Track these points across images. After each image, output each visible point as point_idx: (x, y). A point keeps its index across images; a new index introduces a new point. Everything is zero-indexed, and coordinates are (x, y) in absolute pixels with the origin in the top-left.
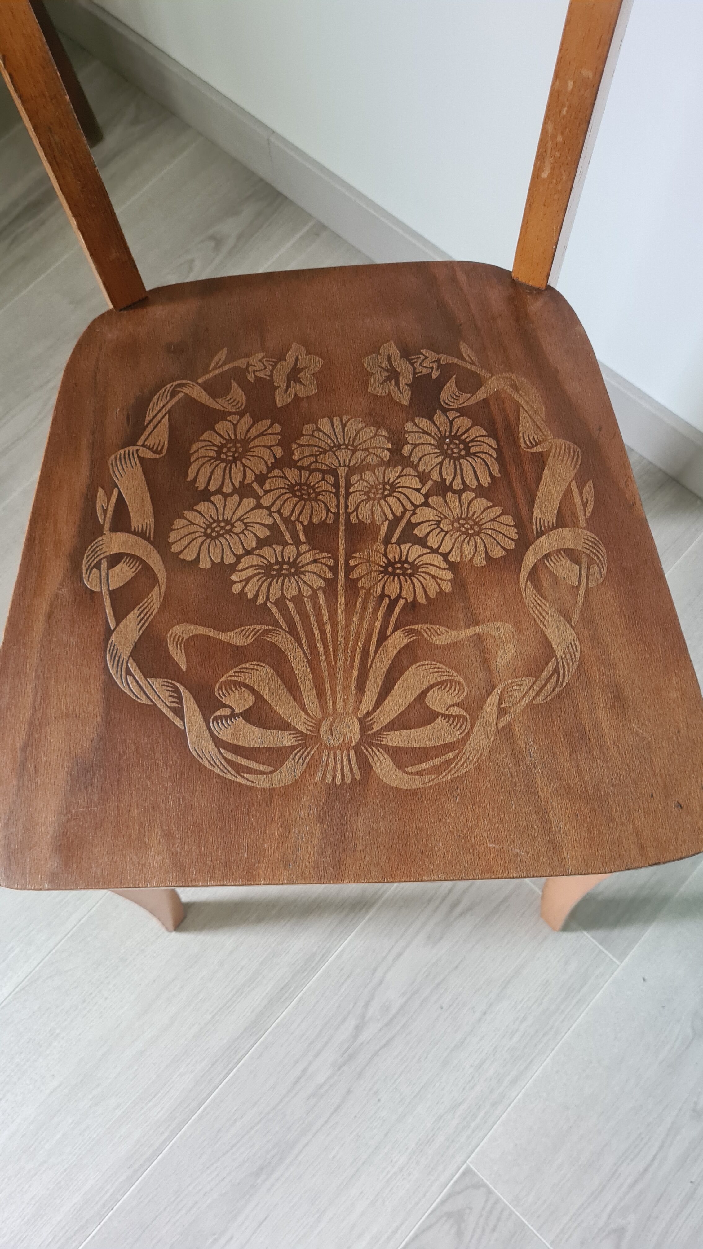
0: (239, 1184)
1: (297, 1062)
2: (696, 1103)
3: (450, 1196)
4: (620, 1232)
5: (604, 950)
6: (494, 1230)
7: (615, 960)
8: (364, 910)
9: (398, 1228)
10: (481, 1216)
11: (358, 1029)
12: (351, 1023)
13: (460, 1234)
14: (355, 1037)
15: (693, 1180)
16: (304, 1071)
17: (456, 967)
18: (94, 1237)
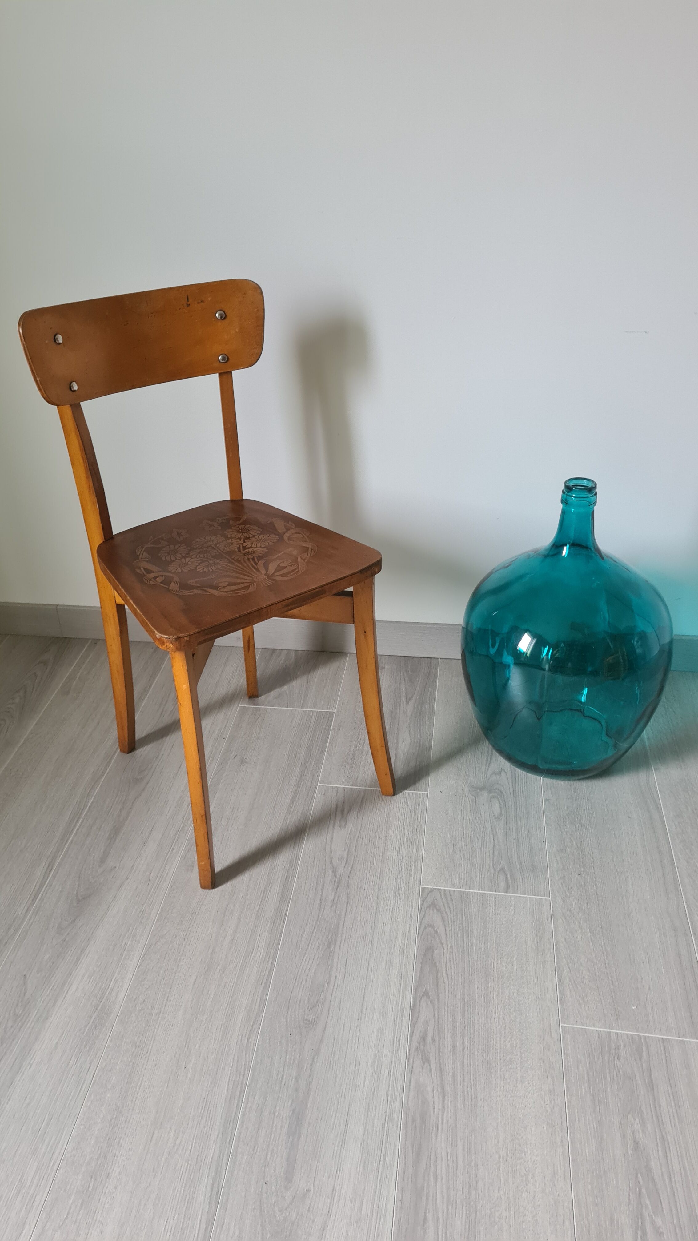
0: (323, 956)
1: (315, 899)
2: (494, 816)
3: (423, 901)
4: (502, 869)
5: (417, 792)
6: (452, 900)
7: (424, 792)
8: (303, 833)
9: (411, 925)
10: (442, 899)
11: (334, 872)
12: (329, 872)
13: (439, 910)
14: (335, 875)
15: (514, 838)
16: (321, 899)
17: (361, 829)
18: (263, 1022)
